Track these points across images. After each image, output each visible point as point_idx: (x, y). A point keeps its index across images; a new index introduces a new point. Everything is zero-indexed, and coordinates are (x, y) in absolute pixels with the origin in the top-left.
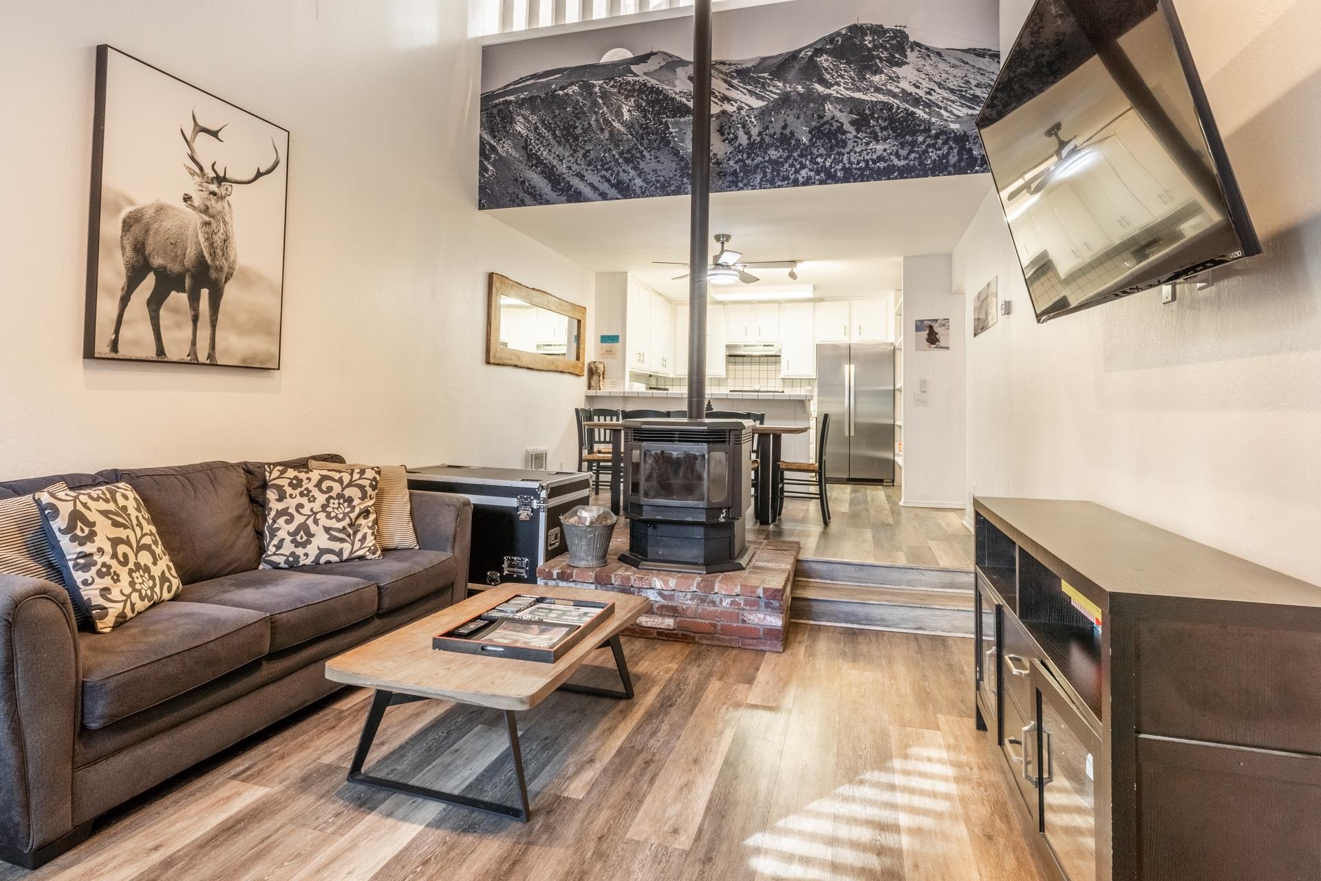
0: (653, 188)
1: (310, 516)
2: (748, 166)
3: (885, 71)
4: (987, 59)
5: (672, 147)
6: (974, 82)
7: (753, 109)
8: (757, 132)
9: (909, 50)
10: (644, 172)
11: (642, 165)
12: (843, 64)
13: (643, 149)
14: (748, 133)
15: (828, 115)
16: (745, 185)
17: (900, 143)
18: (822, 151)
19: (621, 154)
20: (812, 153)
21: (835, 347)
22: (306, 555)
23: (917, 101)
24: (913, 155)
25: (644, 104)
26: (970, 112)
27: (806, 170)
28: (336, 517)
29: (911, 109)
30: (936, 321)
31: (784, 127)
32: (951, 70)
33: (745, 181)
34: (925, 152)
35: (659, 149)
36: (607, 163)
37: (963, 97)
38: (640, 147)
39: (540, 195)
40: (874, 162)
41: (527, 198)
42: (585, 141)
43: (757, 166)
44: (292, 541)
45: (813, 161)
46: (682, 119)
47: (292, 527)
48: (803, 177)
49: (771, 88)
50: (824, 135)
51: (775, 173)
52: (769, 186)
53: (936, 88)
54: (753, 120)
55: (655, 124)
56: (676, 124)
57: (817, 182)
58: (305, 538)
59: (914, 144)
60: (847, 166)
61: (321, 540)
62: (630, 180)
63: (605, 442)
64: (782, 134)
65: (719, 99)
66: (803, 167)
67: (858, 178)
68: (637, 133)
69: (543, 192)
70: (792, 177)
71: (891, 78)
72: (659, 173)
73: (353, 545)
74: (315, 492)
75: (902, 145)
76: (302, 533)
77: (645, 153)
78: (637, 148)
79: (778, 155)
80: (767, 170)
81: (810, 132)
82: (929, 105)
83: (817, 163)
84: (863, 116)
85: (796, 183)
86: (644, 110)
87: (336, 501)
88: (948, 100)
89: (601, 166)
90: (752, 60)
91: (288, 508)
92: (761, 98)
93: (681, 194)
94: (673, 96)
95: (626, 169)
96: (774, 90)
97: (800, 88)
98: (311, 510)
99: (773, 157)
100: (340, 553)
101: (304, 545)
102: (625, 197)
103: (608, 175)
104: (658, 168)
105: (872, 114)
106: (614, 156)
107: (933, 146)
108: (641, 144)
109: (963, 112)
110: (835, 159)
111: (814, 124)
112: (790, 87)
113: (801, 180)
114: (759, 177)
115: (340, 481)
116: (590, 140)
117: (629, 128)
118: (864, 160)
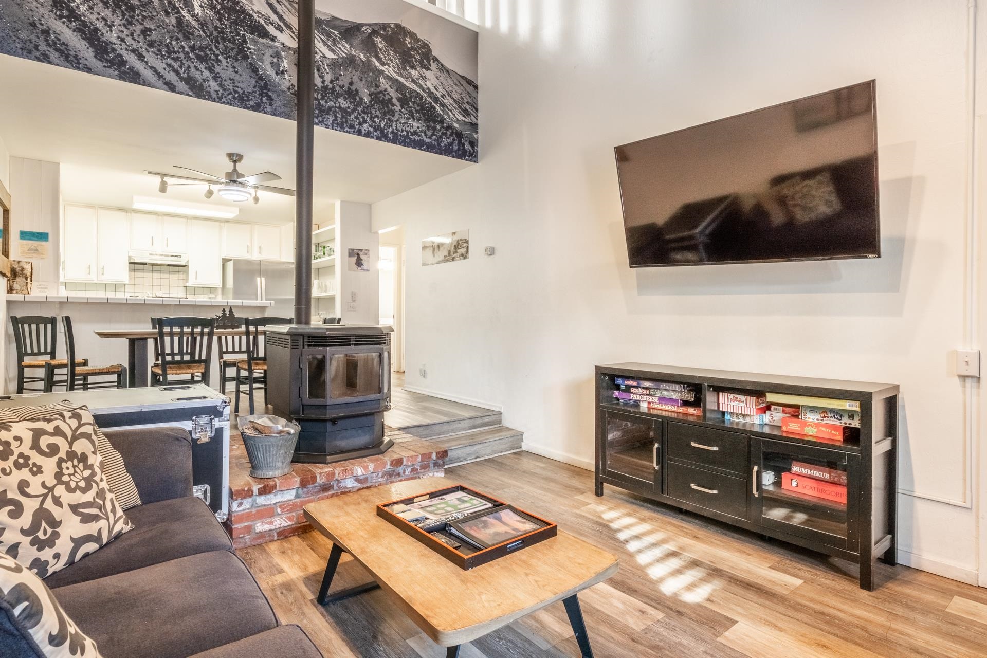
0: (230, 97)
1: (45, 496)
2: (322, 106)
3: (418, 69)
4: (472, 88)
5: (251, 64)
6: (466, 100)
7: (325, 57)
8: (329, 79)
9: (432, 61)
10: (220, 77)
11: (217, 69)
12: (392, 51)
13: (218, 52)
14: (322, 77)
15: (382, 87)
16: (319, 122)
17: (427, 126)
18: (378, 113)
19: (193, 48)
20: (371, 113)
21: (249, 262)
22: (57, 556)
23: (436, 100)
24: (434, 137)
25: (219, 7)
26: (464, 119)
27: (367, 125)
28: (77, 487)
29: (433, 104)
31: (351, 83)
32: (454, 86)
33: (320, 119)
34: (441, 137)
35: (237, 60)
36: (175, 52)
37: (460, 107)
38: (214, 49)
39: (76, 57)
40: (412, 135)
41: (54, 55)
42: (144, 17)
43: (330, 109)
44: (32, 543)
45: (372, 119)
46: (260, 40)
47: (26, 520)
48: (365, 130)
49: (340, 46)
50: (380, 102)
51: (344, 120)
52: (339, 129)
53: (446, 95)
54: (326, 67)
55: (231, 32)
56: (255, 42)
57: (375, 137)
58: (49, 531)
59: (434, 129)
60: (395, 131)
61: (72, 527)
62: (204, 80)
64: (349, 88)
65: (295, 35)
66: (365, 122)
67: (402, 142)
68: (211, 34)
69: (81, 55)
70: (357, 127)
71: (421, 76)
72: (237, 84)
73: (108, 519)
74: (35, 458)
75: (428, 127)
76: (44, 524)
77: (220, 57)
78: (211, 50)
79: (347, 105)
80: (338, 115)
81: (370, 95)
82: (443, 105)
83: (375, 122)
84: (406, 98)
85: (359, 133)
86: (217, 13)
87: (70, 464)
88: (453, 106)
89: (166, 52)
90: (325, 14)
91: (5, 491)
92: (333, 51)
93: (260, 112)
94: (251, 12)
95: (199, 67)
96: (343, 48)
97: (362, 56)
98: (43, 485)
99: (343, 106)
100: (97, 539)
101: (50, 542)
102: (199, 96)
103: (176, 65)
104: (235, 78)
105: (411, 98)
106: (183, 47)
107: (445, 134)
108: (216, 47)
109: (460, 117)
110: (387, 123)
111: (373, 90)
112: (355, 52)
113: (364, 132)
114: (331, 119)
115: (58, 432)
116: (151, 18)
117: (201, 24)
118: (405, 131)
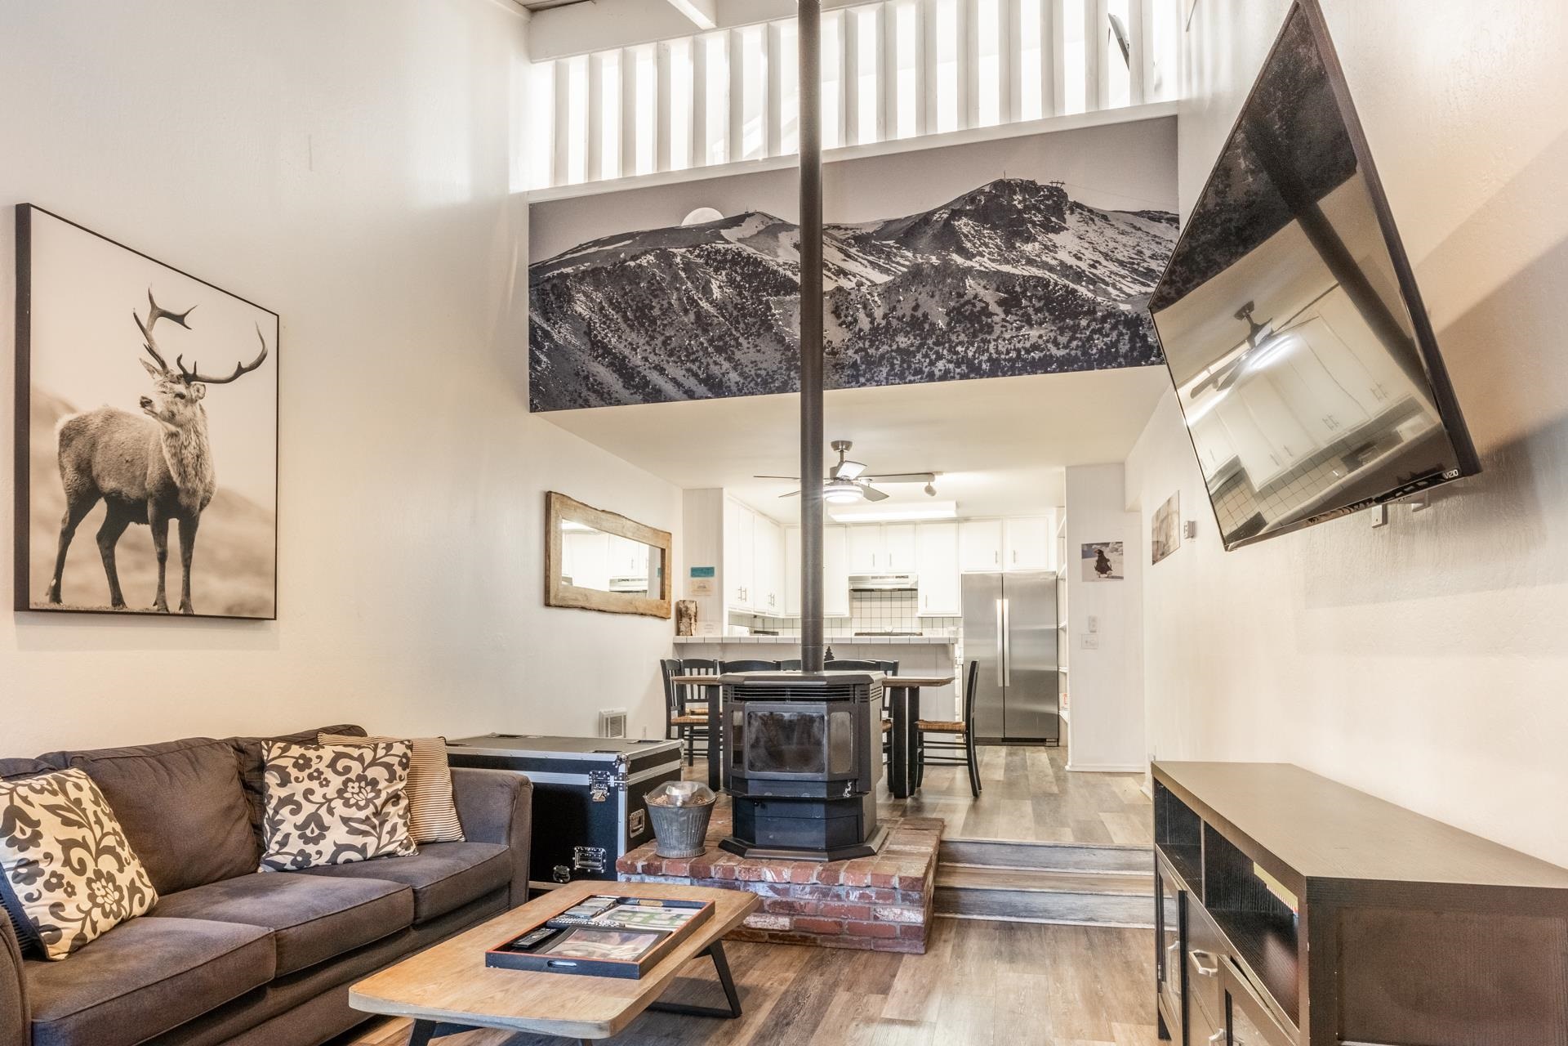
0: (752, 385)
1: (322, 804)
2: (872, 356)
3: (1040, 238)
4: (1164, 224)
5: (776, 334)
6: (1148, 253)
7: (876, 285)
8: (882, 314)
9: (1068, 212)
10: (740, 364)
11: (738, 355)
12: (987, 229)
13: (738, 335)
14: (870, 315)
15: (970, 293)
16: (868, 380)
17: (1059, 328)
18: (963, 337)
19: (711, 341)
20: (950, 341)
21: (984, 578)
22: (319, 853)
23: (1079, 276)
24: (1074, 343)
25: (738, 279)
26: (1144, 289)
27: (944, 361)
28: (356, 804)
29: (1072, 285)
30: (1107, 544)
31: (916, 308)
32: (1120, 238)
33: (868, 376)
34: (1090, 338)
35: (759, 335)
36: (694, 353)
37: (1135, 271)
38: (734, 333)
39: (609, 393)
40: (1028, 351)
41: (592, 398)
42: (665, 325)
43: (882, 357)
44: (300, 837)
45: (952, 351)
46: (788, 298)
47: (300, 819)
48: (940, 370)
49: (898, 259)
50: (966, 318)
51: (905, 365)
52: (897, 381)
53: (1102, 260)
54: (876, 299)
55: (752, 304)
56: (780, 304)
57: (958, 377)
58: (317, 832)
59: (1075, 329)
60: (994, 356)
61: (338, 834)
62: (723, 374)
63: (699, 700)
64: (913, 316)
65: (833, 273)
66: (940, 357)
67: (1008, 371)
68: (731, 315)
69: (613, 389)
70: (927, 370)
71: (1046, 247)
72: (760, 366)
73: (379, 838)
74: (329, 774)
75: (1062, 331)
76: (313, 825)
77: (741, 340)
78: (731, 334)
79: (909, 342)
80: (895, 362)
81: (948, 314)
82: (1093, 281)
83: (957, 353)
84: (1012, 295)
85: (931, 377)
86: (739, 286)
87: (356, 785)
88: (1116, 274)
89: (685, 356)
90: (874, 223)
91: (294, 794)
92: (886, 271)
93: (787, 392)
94: (775, 268)
95: (718, 361)
96: (902, 261)
97: (934, 260)
98: (324, 796)
99: (902, 346)
100: (363, 850)
101: (316, 840)
102: (718, 395)
103: (694, 368)
104: (757, 359)
105: (1024, 293)
106: (702, 344)
107: (1099, 331)
108: (737, 329)
109: (1135, 289)
110: (979, 347)
111: (952, 304)
112: (922, 258)
113: (937, 373)
114: (885, 370)
115: (361, 759)
116: (671, 324)
117: (721, 309)
118: (1015, 349)
